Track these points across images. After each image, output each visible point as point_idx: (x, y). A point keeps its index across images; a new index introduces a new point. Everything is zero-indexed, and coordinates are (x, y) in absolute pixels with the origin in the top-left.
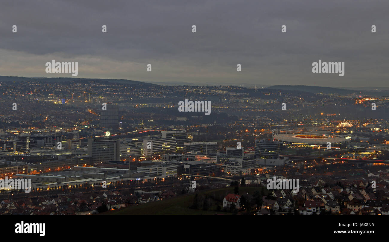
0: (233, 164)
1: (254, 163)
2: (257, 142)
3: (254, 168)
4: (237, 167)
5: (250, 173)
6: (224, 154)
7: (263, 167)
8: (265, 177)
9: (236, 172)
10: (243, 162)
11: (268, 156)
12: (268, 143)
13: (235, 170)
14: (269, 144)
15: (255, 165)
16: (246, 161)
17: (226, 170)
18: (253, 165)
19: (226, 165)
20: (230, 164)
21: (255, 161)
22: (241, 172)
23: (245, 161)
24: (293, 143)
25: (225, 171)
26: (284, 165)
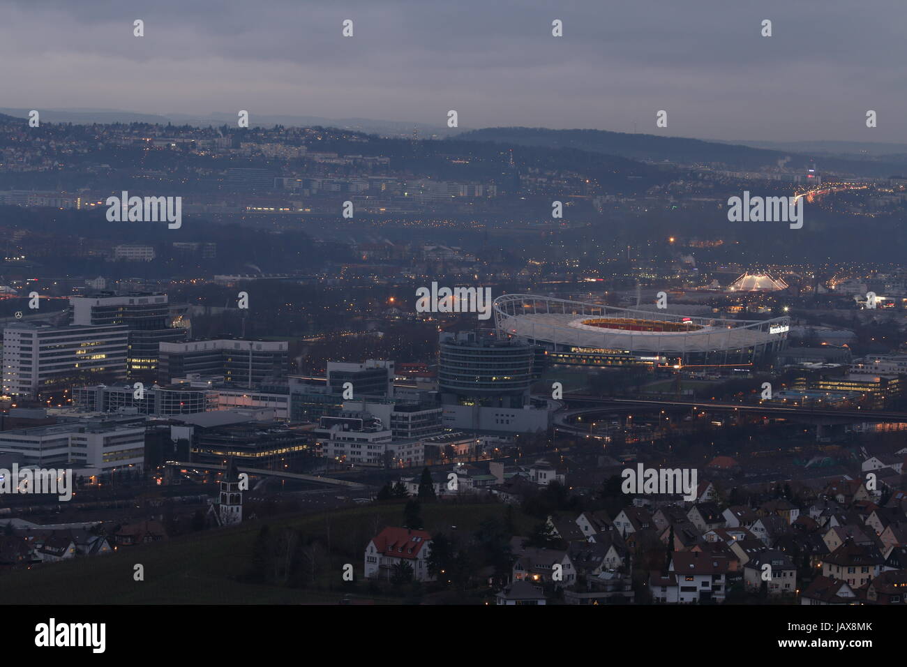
0: (355, 426)
1: (434, 423)
2: (448, 343)
3: (436, 440)
4: (370, 437)
5: (421, 460)
6: (321, 389)
7: (472, 437)
8: (488, 473)
9: (369, 454)
10: (393, 418)
11: (488, 399)
12: (489, 347)
13: (364, 448)
14: (492, 348)
15: (439, 430)
16: (406, 414)
17: (331, 447)
18: (434, 430)
19: (328, 427)
20: (346, 426)
21: (440, 414)
22: (389, 454)
23: (400, 414)
24: (573, 349)
25: (326, 451)
26: (550, 430)
